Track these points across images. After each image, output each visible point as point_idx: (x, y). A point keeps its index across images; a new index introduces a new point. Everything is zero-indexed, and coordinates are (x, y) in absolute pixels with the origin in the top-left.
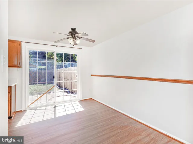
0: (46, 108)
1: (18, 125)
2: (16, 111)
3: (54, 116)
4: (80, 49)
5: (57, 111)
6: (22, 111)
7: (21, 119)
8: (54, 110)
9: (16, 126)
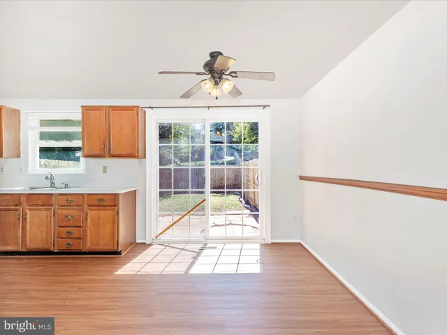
0: (186, 248)
1: (120, 270)
2: (137, 241)
3: (185, 270)
4: (265, 106)
5: (200, 260)
6: (145, 244)
7: (133, 261)
8: (195, 254)
9: (116, 273)
